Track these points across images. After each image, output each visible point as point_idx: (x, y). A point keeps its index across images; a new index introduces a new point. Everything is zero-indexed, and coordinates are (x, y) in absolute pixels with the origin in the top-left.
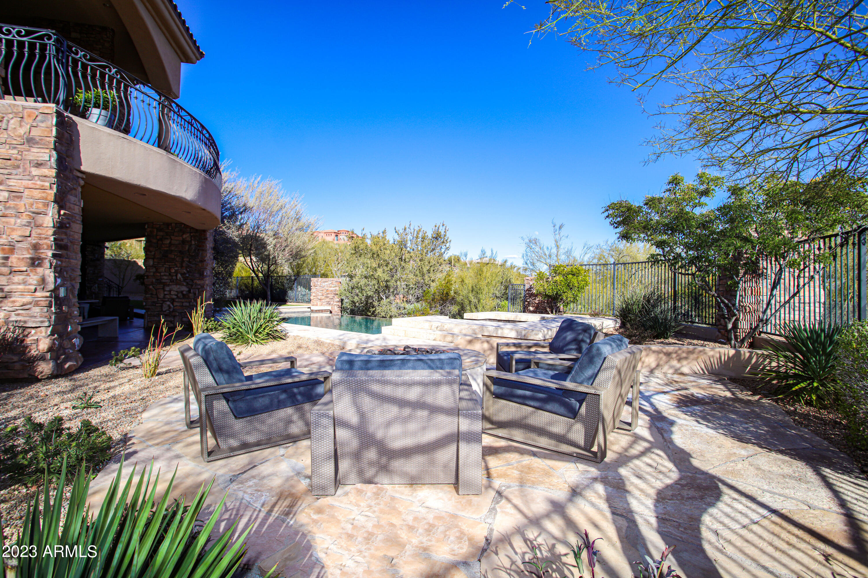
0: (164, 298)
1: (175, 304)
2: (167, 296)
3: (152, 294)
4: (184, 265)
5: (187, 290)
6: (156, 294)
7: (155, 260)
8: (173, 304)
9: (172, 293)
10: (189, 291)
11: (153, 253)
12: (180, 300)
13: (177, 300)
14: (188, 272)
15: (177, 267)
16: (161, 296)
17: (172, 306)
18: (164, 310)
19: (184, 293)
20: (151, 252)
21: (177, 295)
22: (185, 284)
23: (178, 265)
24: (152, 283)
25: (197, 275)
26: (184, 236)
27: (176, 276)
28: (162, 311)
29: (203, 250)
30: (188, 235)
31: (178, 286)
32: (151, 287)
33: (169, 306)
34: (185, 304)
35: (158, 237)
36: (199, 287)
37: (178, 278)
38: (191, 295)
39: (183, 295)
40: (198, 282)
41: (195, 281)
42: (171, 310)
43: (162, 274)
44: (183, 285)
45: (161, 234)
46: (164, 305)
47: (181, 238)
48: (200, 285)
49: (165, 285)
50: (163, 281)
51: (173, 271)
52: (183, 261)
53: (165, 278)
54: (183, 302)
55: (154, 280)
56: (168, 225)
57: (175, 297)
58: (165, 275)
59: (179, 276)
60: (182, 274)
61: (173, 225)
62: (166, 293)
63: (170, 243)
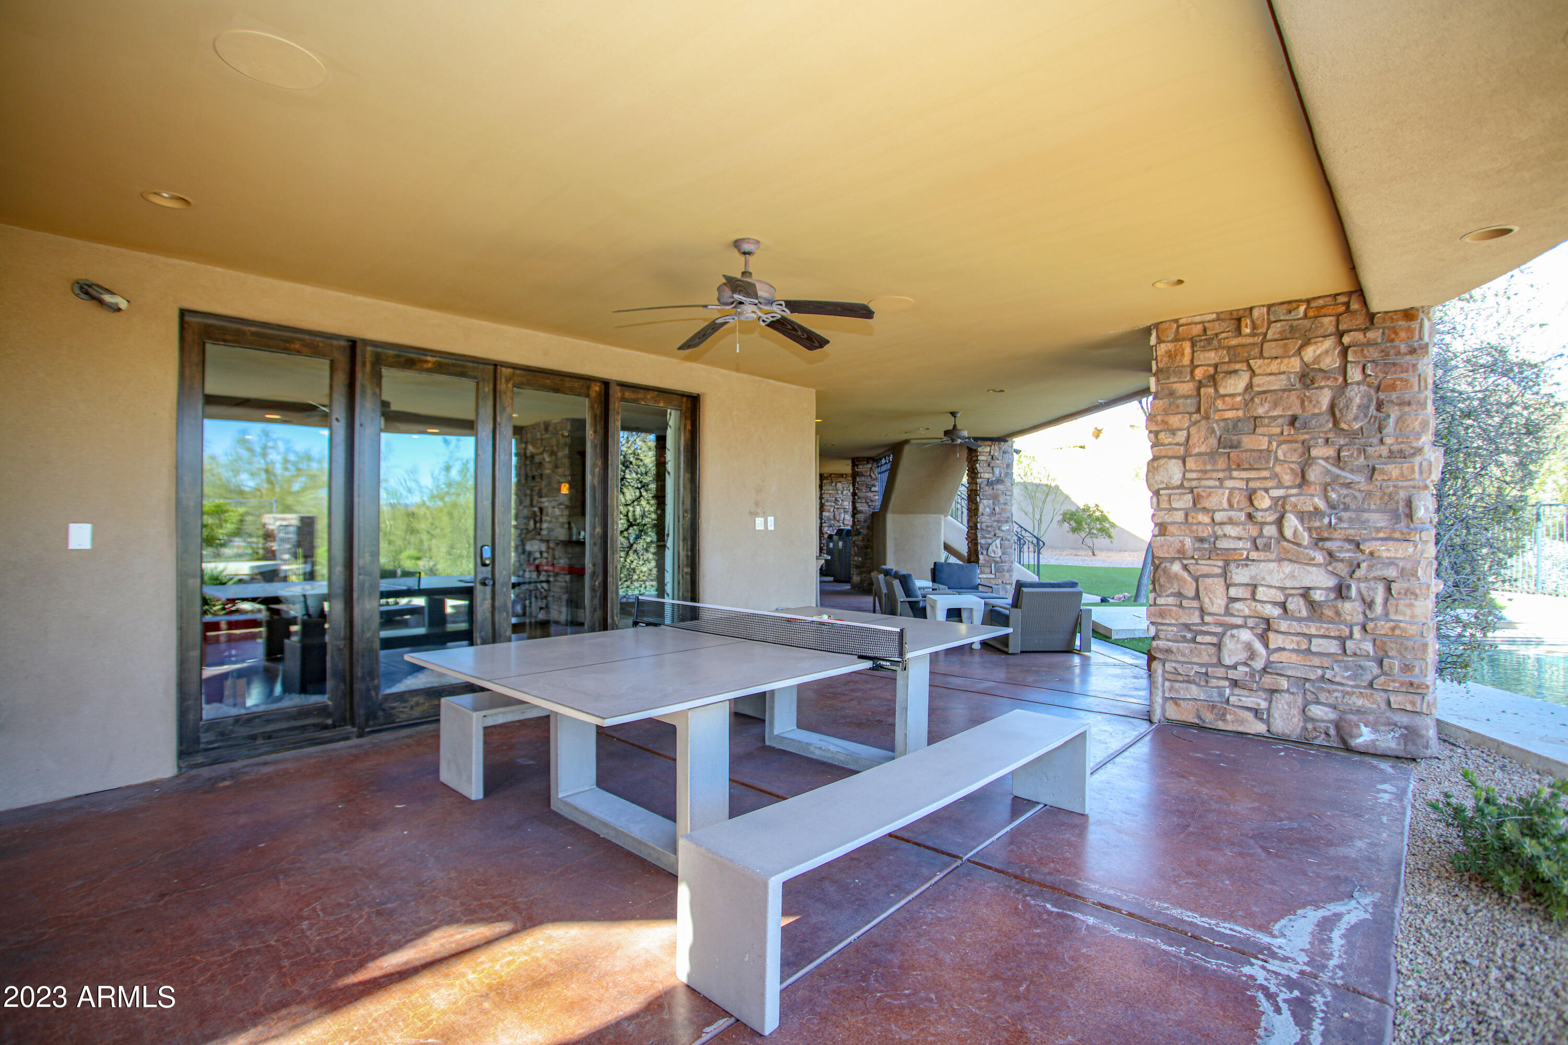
0: (1228, 612)
1: (1276, 640)
2: (1237, 605)
3: (1179, 595)
4: (1313, 474)
5: (1331, 582)
6: (1197, 596)
7: (1191, 463)
8: (1264, 638)
9: (1261, 593)
10: (1341, 591)
11: (1181, 436)
12: (1296, 627)
13: (1284, 626)
14: (1332, 506)
15: (1280, 485)
16: (1216, 602)
17: (1258, 646)
18: (1228, 661)
19: (1318, 596)
20: (1173, 432)
21: (1283, 606)
22: (1319, 557)
23: (1287, 479)
24: (1181, 555)
25: (1379, 520)
26: (1309, 353)
27: (1279, 522)
28: (1220, 663)
29: (1402, 403)
30: (1328, 343)
31: (1288, 568)
32: (1176, 567)
33: (1249, 647)
34: (1318, 645)
35: (1199, 373)
36: (1392, 573)
37: (1288, 533)
38: (1351, 609)
39: (1312, 605)
40: (1386, 551)
41: (1367, 547)
42: (1259, 664)
43: (1218, 517)
44: (1311, 562)
45: (1212, 357)
46: (1229, 644)
47: (1295, 364)
48: (1392, 563)
49: (1229, 560)
50: (1223, 544)
51: (1266, 503)
52: (1307, 461)
53: (1230, 530)
54: (1309, 637)
55: (1188, 542)
56: (1237, 319)
57: (1276, 612)
58: (1231, 522)
59: (1292, 523)
60: (1302, 516)
61: (1256, 313)
62: (1233, 592)
63: (1250, 386)
